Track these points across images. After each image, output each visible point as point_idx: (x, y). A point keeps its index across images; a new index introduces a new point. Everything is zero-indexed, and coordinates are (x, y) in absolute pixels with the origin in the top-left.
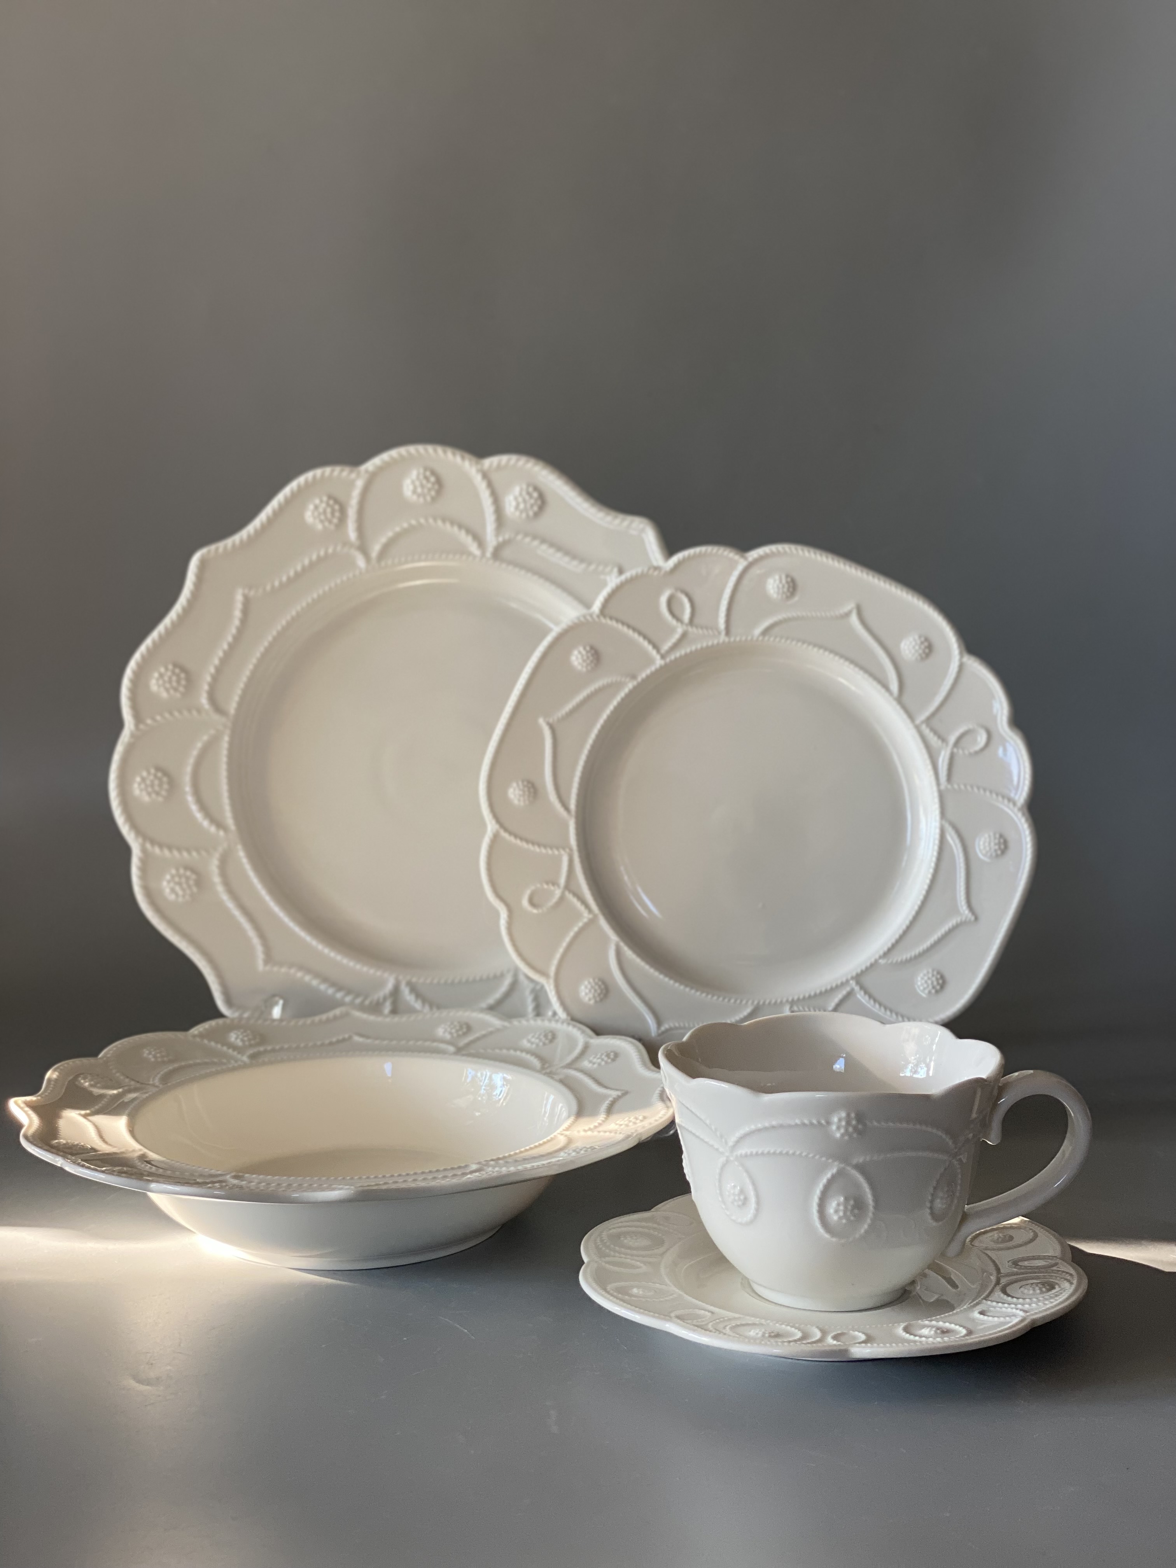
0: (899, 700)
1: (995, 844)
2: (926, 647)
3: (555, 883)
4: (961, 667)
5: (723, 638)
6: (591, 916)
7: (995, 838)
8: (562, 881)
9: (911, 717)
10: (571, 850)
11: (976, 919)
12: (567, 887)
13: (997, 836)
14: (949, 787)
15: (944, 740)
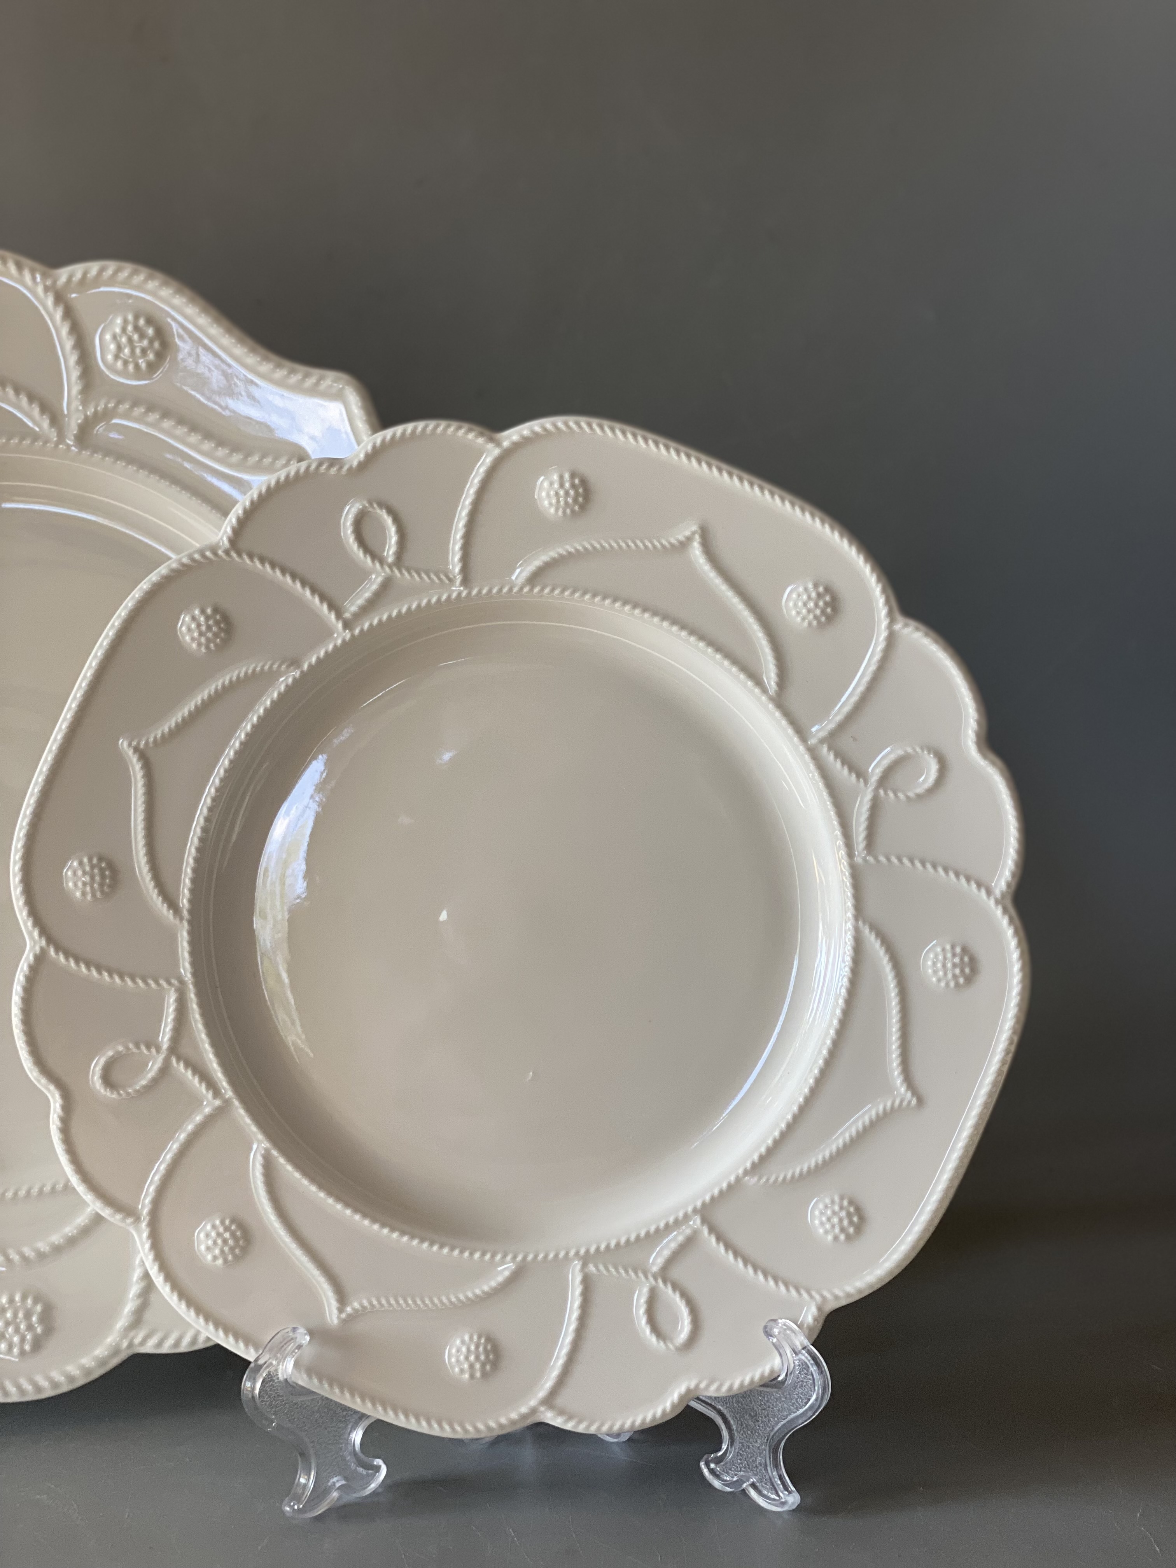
0: (780, 702)
1: (954, 965)
2: (826, 604)
3: (152, 1044)
4: (891, 639)
5: (457, 588)
6: (218, 1103)
7: (954, 955)
8: (165, 1037)
9: (801, 733)
10: (182, 982)
11: (920, 1101)
12: (173, 1050)
13: (958, 950)
14: (870, 859)
15: (861, 774)
